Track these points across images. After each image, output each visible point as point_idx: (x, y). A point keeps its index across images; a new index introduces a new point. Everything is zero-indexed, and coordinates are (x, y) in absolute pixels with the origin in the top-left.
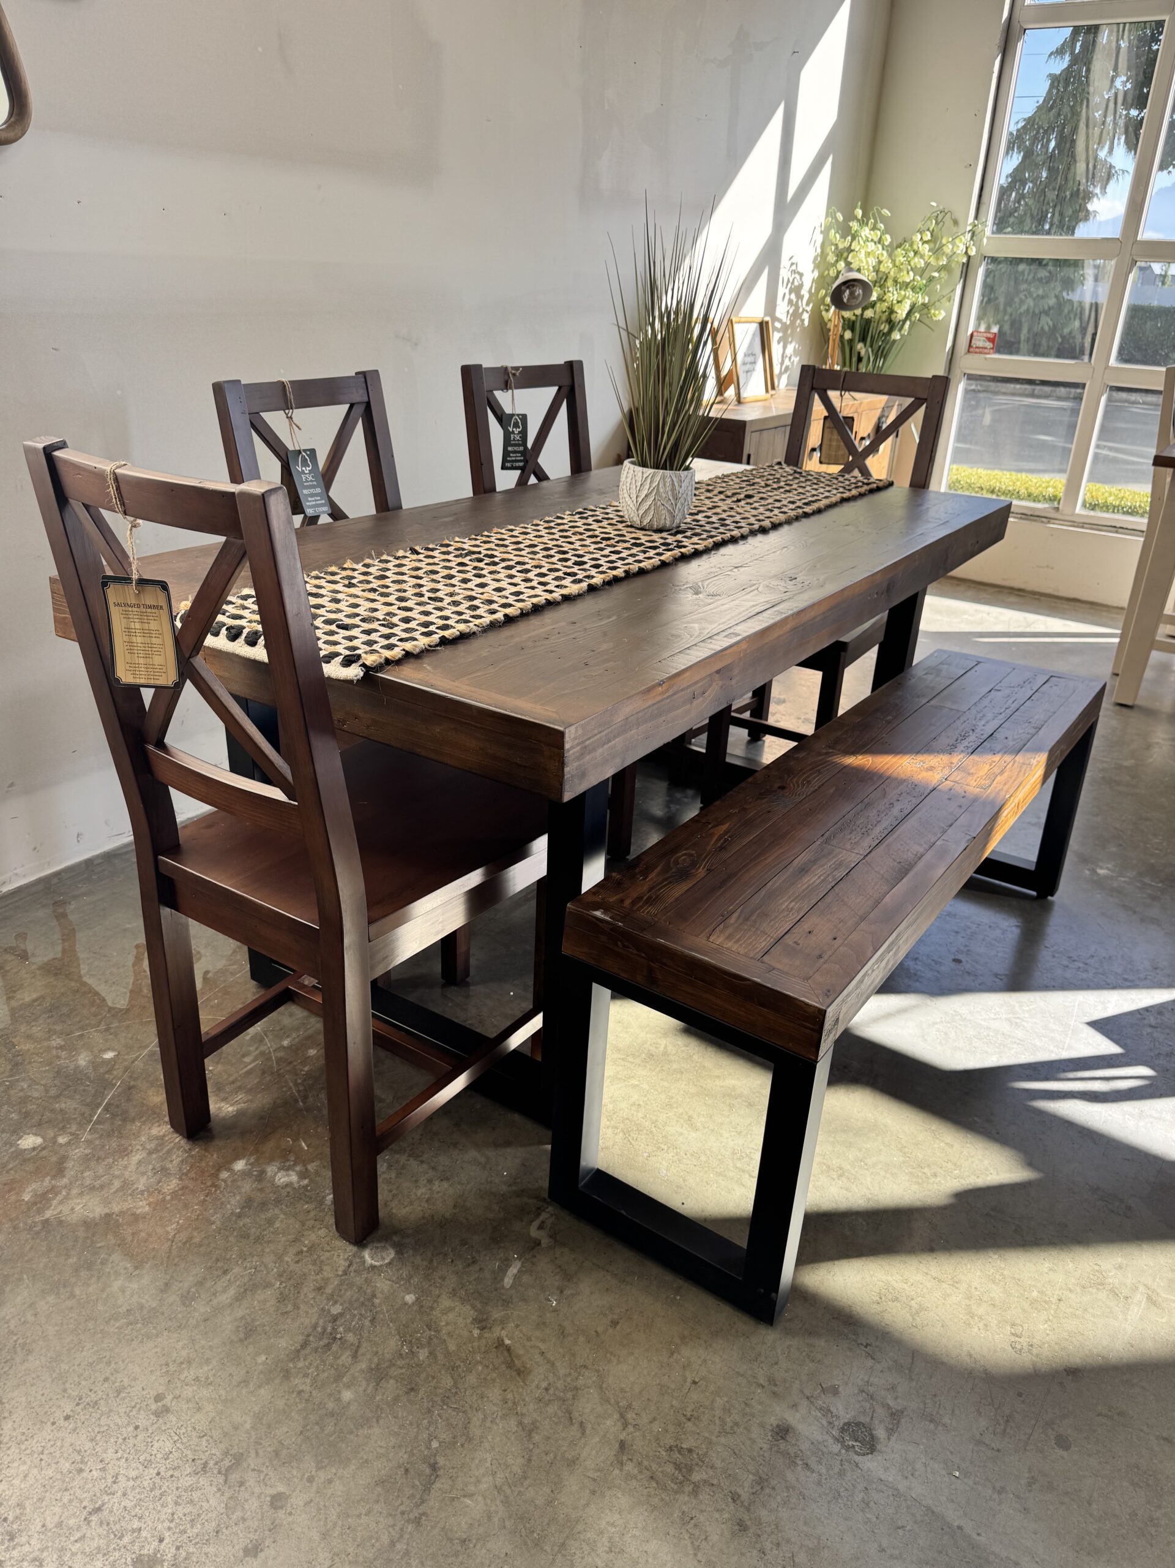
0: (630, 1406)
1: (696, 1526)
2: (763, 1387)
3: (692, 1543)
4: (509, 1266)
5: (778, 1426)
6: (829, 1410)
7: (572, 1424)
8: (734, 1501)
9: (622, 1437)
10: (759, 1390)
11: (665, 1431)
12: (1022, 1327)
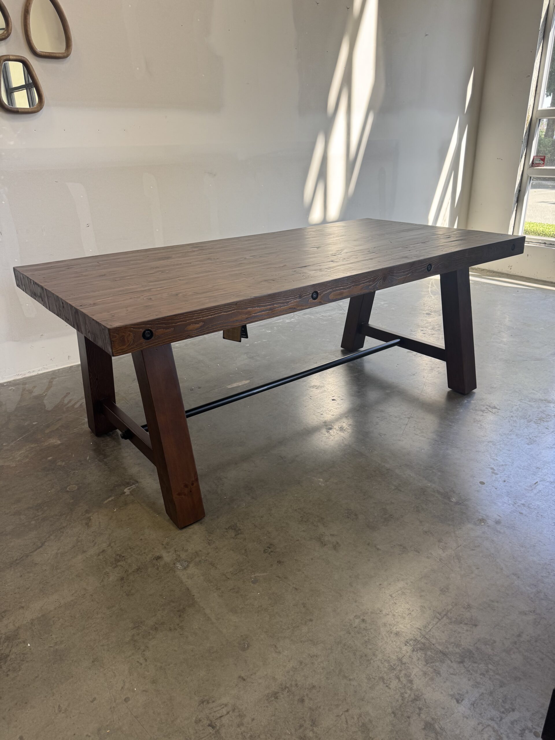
0: (115, 542)
1: (108, 575)
2: (163, 545)
3: (103, 580)
4: (109, 498)
5: (158, 556)
6: (180, 556)
7: (93, 542)
8: (125, 572)
9: (105, 549)
10: (161, 545)
11: (120, 550)
12: (274, 546)
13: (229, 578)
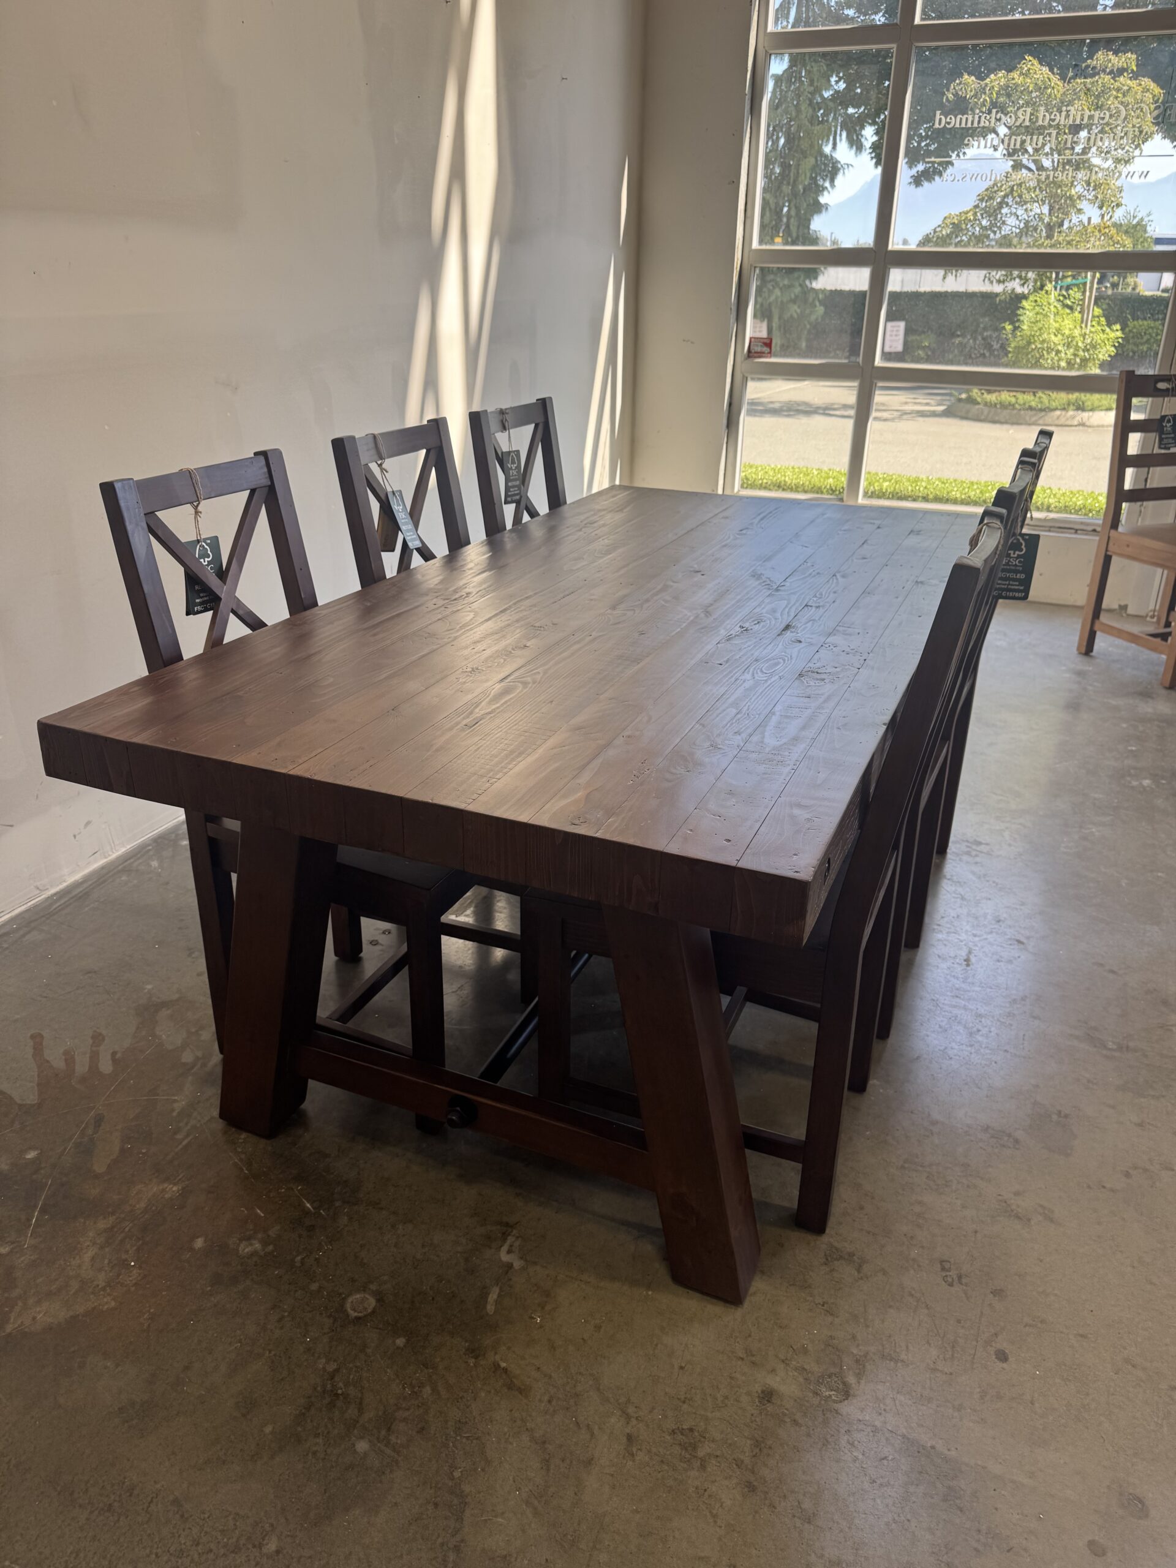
1: (710, 1496)
4: (488, 1293)
5: (763, 1392)
6: (804, 1369)
7: (580, 1428)
8: (738, 1466)
9: (628, 1430)
10: (740, 1363)
11: (665, 1417)
12: (949, 1262)
13: (951, 1374)
